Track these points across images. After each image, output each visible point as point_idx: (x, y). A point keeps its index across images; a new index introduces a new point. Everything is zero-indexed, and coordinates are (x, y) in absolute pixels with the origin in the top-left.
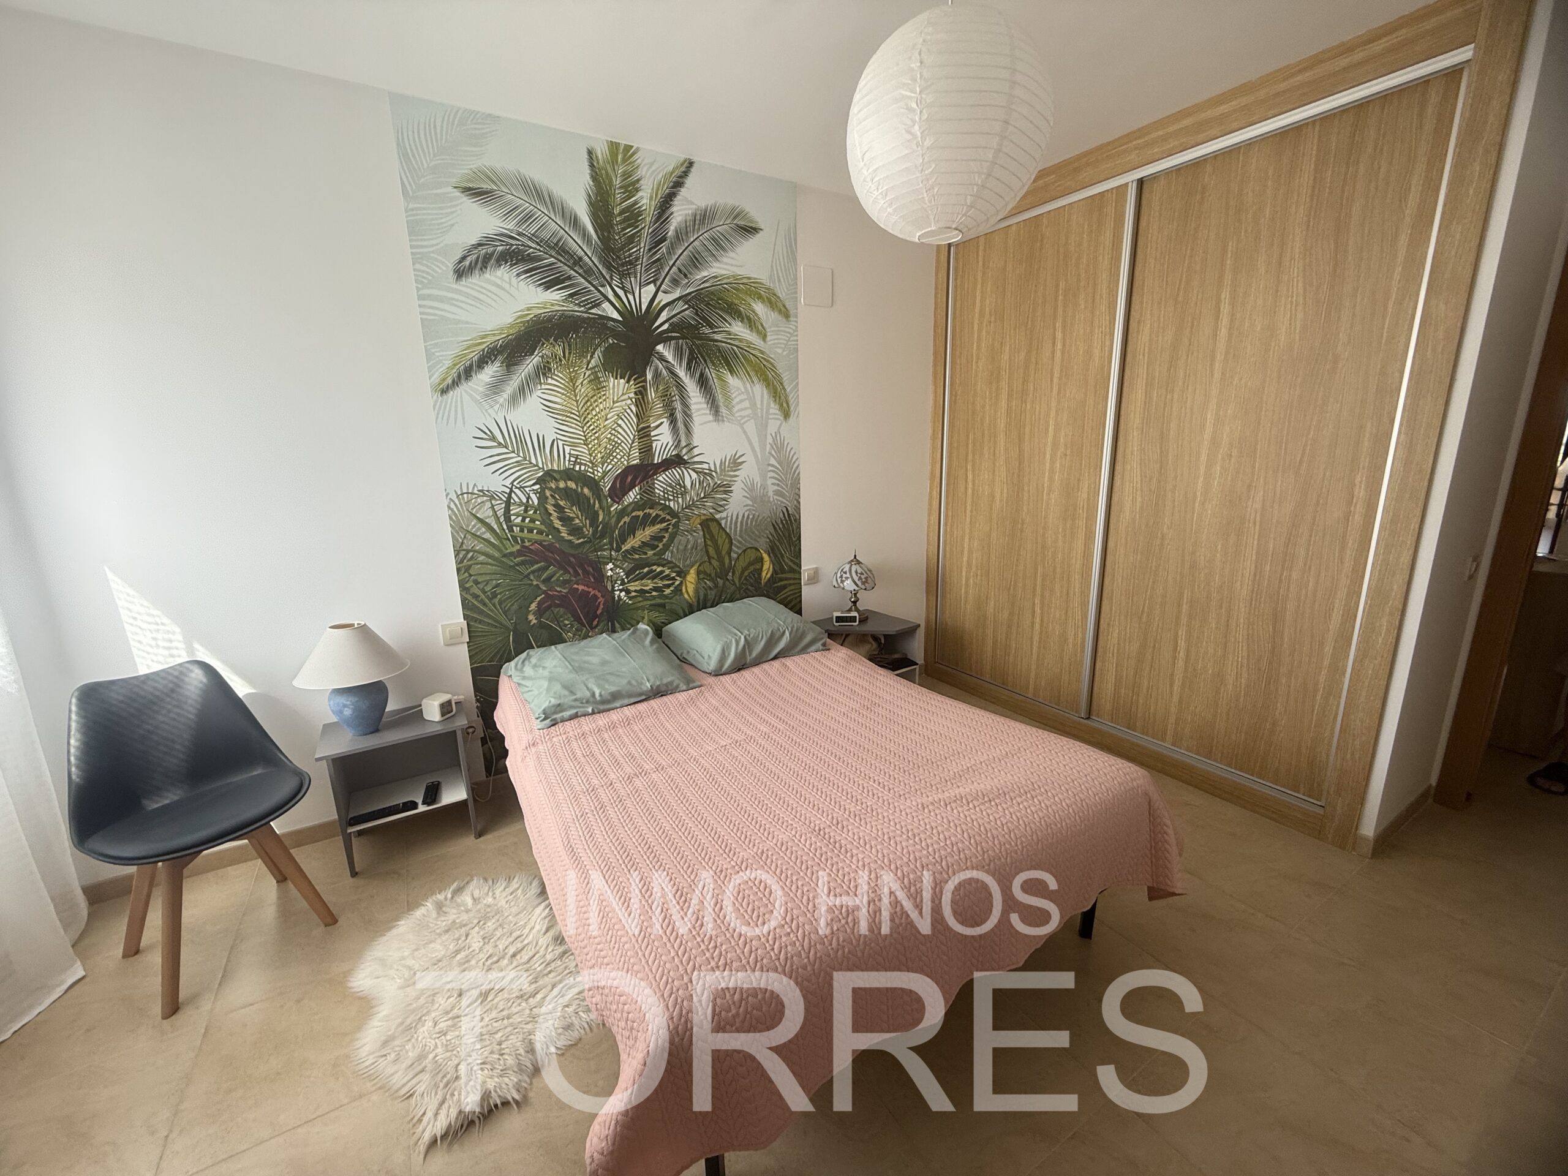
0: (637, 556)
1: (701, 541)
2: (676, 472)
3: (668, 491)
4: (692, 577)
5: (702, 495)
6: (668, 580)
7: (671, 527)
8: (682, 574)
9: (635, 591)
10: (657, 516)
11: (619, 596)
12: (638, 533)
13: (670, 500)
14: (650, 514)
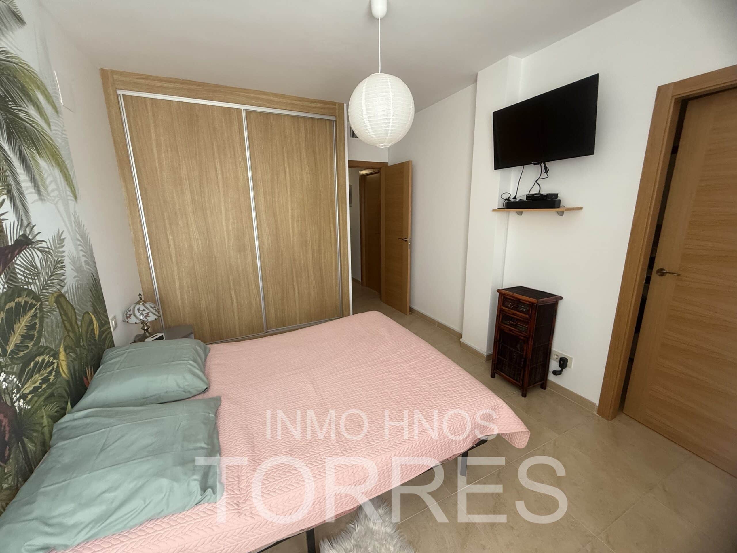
0: (22, 354)
1: (59, 318)
2: (26, 253)
3: (26, 273)
4: (62, 356)
5: (50, 274)
6: (49, 366)
7: (38, 311)
8: (56, 355)
9: (30, 393)
10: (26, 303)
11: (19, 407)
13: (30, 284)
14: (20, 303)
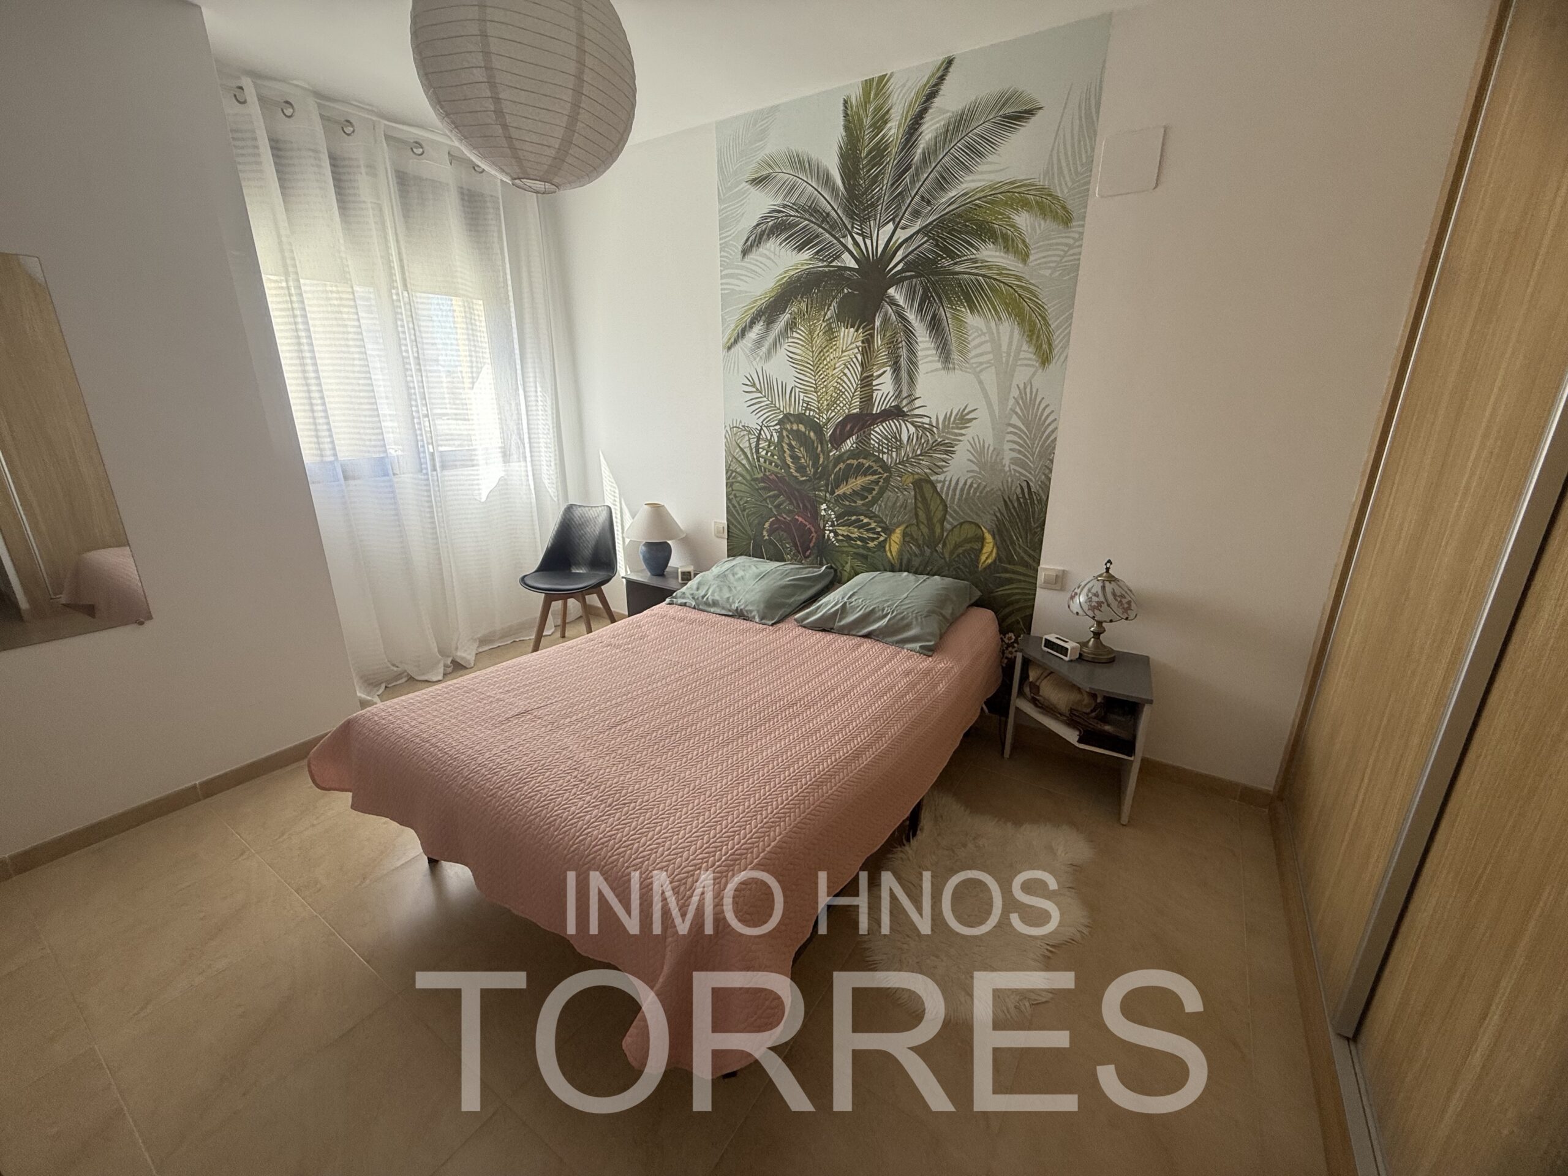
0: (847, 503)
1: (911, 501)
2: (893, 424)
3: (883, 443)
4: (897, 536)
5: (919, 452)
6: (873, 533)
7: (882, 480)
8: (888, 531)
9: (843, 535)
10: (870, 467)
11: (828, 536)
12: (851, 481)
13: (884, 453)
14: (863, 465)
